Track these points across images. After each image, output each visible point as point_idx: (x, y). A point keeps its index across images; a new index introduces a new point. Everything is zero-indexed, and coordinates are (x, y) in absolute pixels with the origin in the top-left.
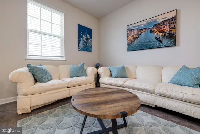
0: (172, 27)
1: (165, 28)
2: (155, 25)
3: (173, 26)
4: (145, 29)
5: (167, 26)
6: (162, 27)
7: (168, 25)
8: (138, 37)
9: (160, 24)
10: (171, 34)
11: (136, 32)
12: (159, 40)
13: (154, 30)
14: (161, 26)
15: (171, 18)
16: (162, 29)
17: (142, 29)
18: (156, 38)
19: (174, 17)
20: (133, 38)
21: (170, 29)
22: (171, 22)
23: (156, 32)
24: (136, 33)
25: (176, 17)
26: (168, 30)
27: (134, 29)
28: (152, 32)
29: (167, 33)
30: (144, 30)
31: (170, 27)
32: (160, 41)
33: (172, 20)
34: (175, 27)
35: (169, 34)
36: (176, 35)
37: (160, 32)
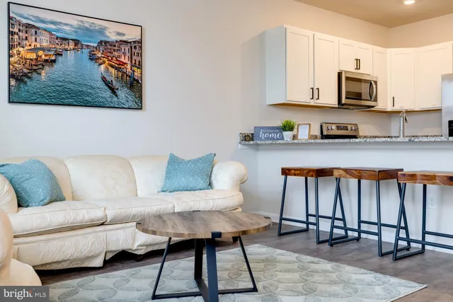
0: (135, 63)
1: (122, 59)
2: (101, 41)
3: (137, 63)
4: (77, 42)
5: (127, 57)
6: (116, 54)
7: (128, 54)
8: (54, 61)
9: (112, 44)
10: (134, 79)
11: (44, 41)
12: (109, 87)
13: (99, 55)
14: (115, 50)
15: (134, 42)
16: (117, 60)
17: (67, 39)
18: (104, 79)
19: (138, 42)
20: (33, 56)
21: (132, 66)
22: (133, 50)
23: (104, 62)
24: (45, 44)
25: (141, 43)
26: (129, 67)
27: (38, 28)
28: (93, 58)
29: (127, 75)
30: (72, 46)
31: (131, 62)
32: (113, 91)
33: (135, 47)
34: (140, 66)
35: (130, 77)
36: (141, 84)
37: (112, 66)
